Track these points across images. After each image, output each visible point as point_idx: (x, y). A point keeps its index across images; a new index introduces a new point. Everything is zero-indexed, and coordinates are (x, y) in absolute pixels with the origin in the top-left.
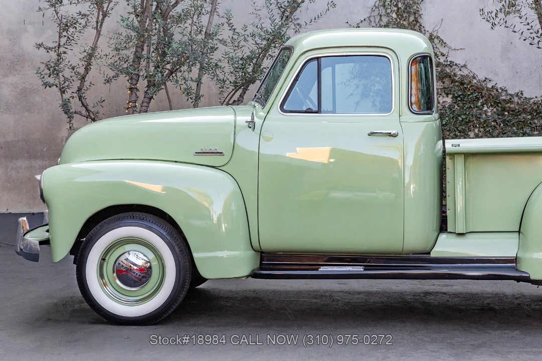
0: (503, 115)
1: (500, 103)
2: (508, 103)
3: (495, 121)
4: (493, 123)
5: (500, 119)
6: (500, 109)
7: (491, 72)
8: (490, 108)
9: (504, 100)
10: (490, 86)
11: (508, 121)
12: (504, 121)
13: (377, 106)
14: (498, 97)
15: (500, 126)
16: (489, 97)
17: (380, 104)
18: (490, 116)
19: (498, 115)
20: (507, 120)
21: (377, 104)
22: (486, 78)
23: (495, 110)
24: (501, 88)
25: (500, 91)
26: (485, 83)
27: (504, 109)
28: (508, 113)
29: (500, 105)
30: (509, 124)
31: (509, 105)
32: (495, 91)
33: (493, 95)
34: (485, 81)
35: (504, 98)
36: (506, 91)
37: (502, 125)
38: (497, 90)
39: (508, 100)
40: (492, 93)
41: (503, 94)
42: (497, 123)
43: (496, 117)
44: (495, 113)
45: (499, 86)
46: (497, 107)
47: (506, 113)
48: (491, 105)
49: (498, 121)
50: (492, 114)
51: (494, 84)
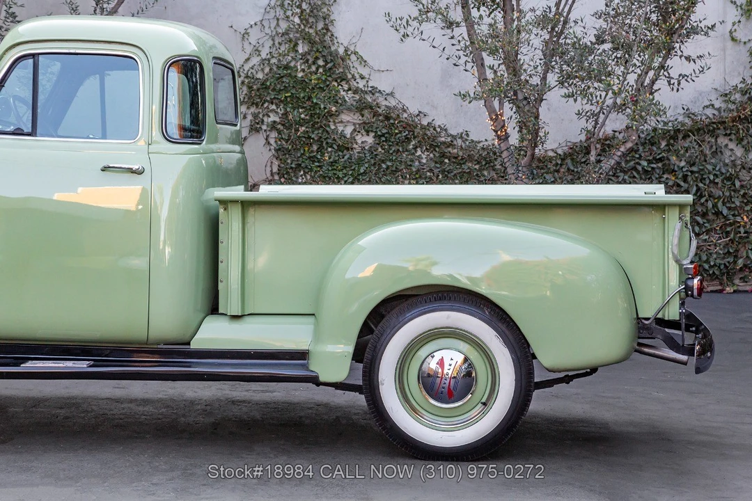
0: (442, 163)
1: (437, 146)
2: (448, 147)
3: (431, 171)
4: (428, 174)
5: (438, 168)
6: (437, 155)
7: (428, 104)
8: (426, 153)
9: (444, 143)
10: (425, 122)
11: (449, 173)
12: (443, 171)
13: (271, 145)
14: (435, 138)
15: (437, 178)
16: (423, 138)
17: (276, 142)
18: (425, 164)
19: (436, 163)
20: (446, 170)
21: (272, 141)
22: (420, 112)
23: (432, 155)
24: (439, 126)
25: (438, 130)
26: (419, 118)
27: (443, 155)
28: (449, 160)
29: (437, 149)
30: (449, 175)
31: (450, 149)
32: (432, 129)
33: (429, 135)
34: (418, 115)
35: (443, 139)
36: (446, 130)
37: (440, 177)
38: (435, 129)
39: (448, 142)
40: (428, 133)
41: (443, 135)
42: (434, 173)
43: (433, 165)
44: (431, 159)
45: (437, 123)
46: (434, 152)
47: (447, 161)
48: (427, 149)
49: (436, 171)
50: (427, 161)
51: (430, 121)
